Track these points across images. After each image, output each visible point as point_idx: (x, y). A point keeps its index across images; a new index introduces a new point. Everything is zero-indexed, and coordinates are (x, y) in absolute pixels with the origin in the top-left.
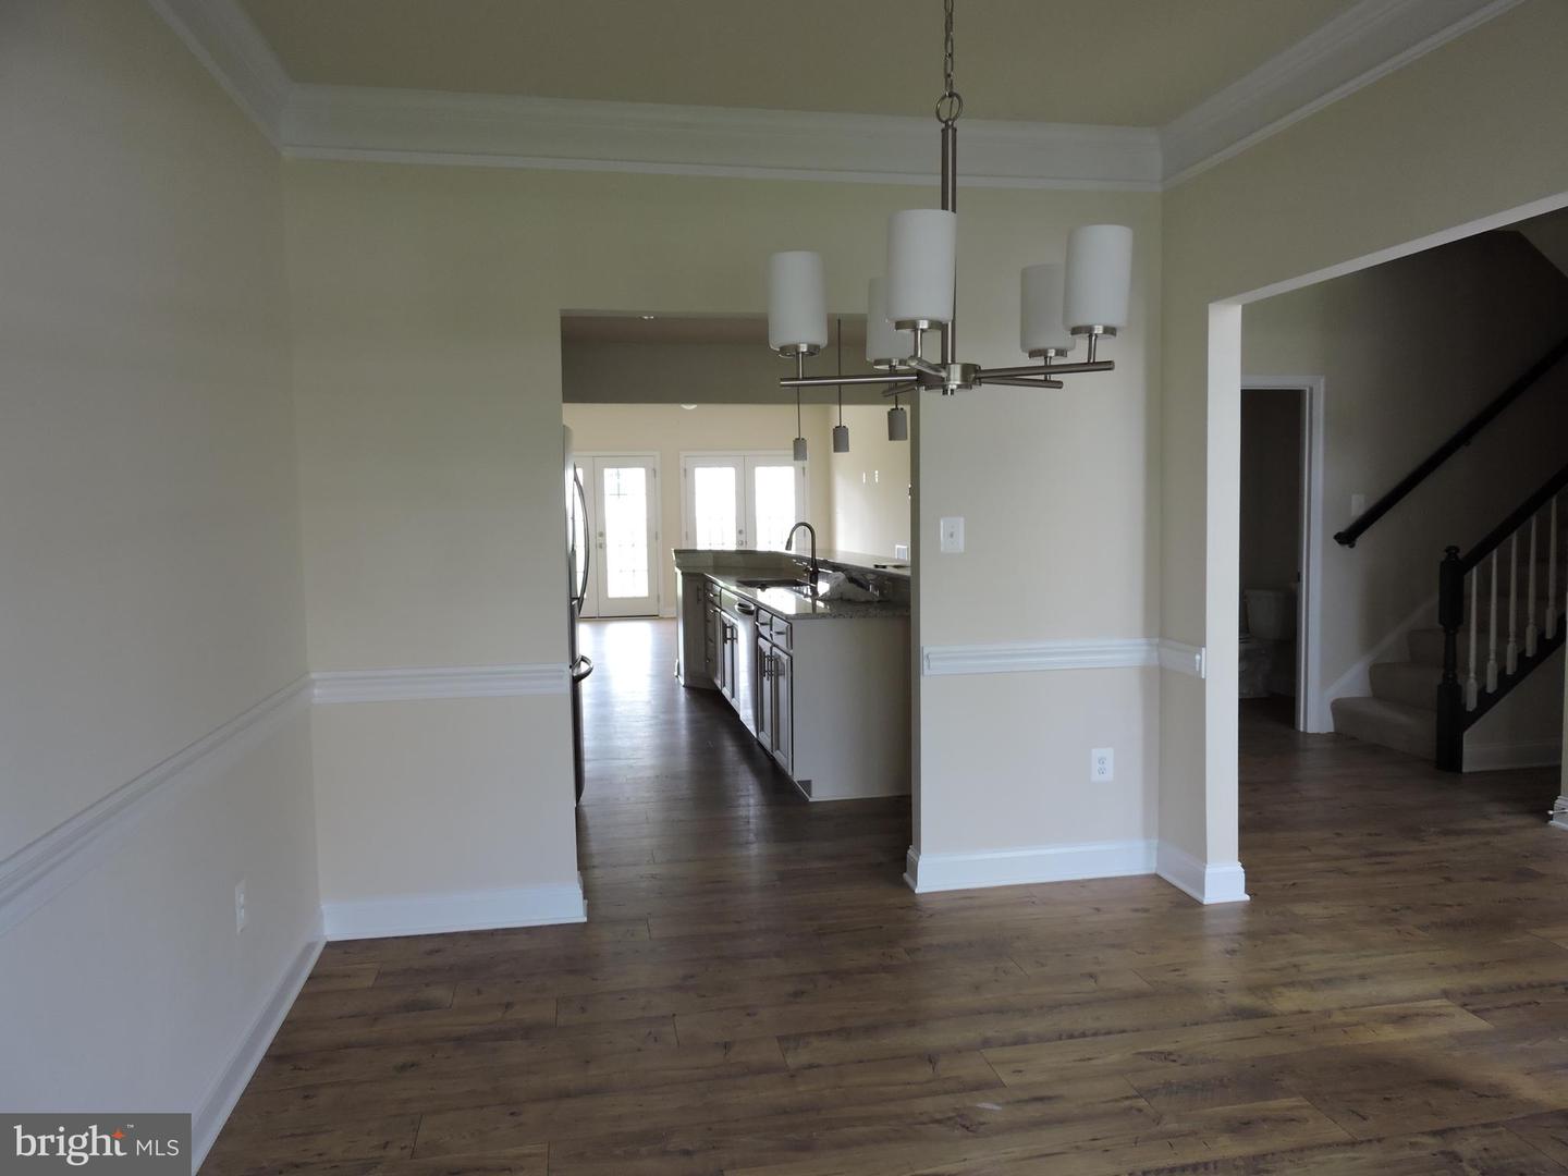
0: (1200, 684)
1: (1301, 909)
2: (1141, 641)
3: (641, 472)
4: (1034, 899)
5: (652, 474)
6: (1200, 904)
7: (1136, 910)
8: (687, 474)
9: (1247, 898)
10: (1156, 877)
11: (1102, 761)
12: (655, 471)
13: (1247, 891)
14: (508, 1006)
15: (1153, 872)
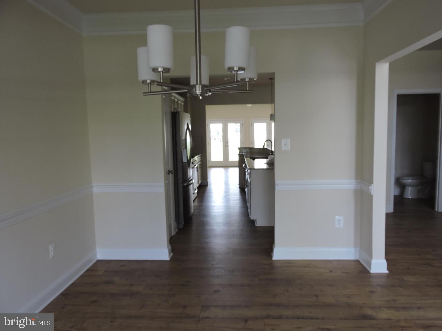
0: (371, 197)
1: (406, 278)
2: (353, 181)
3: (239, 124)
4: (311, 265)
5: (242, 125)
6: (369, 272)
7: (344, 273)
8: (252, 125)
9: (387, 272)
10: (358, 261)
11: (339, 221)
12: (243, 124)
13: (388, 269)
14: (132, 285)
15: (357, 259)
